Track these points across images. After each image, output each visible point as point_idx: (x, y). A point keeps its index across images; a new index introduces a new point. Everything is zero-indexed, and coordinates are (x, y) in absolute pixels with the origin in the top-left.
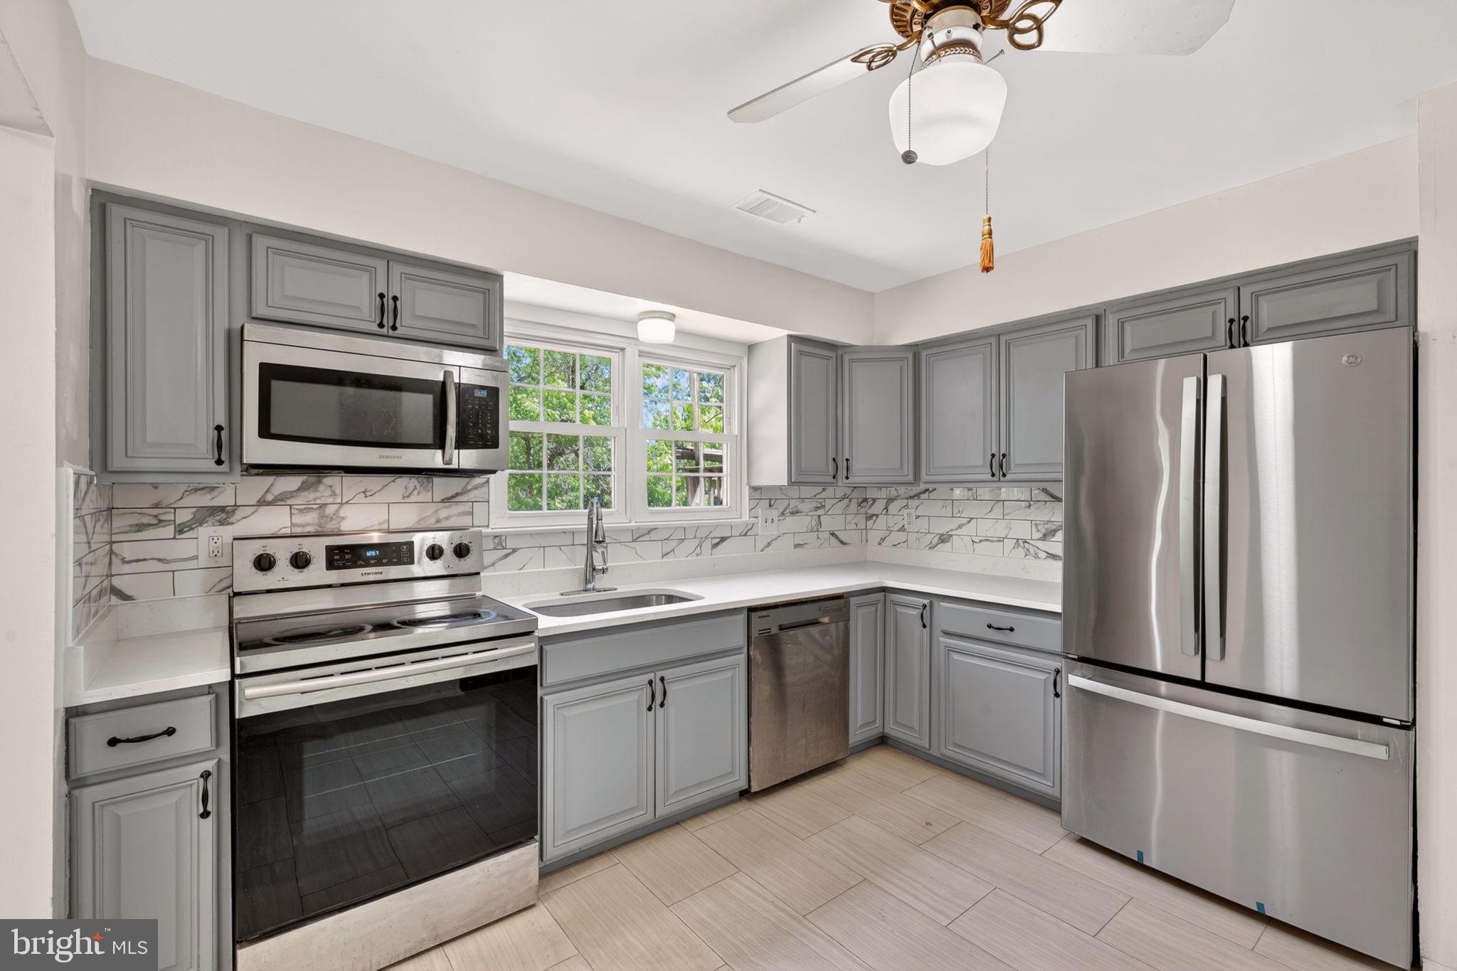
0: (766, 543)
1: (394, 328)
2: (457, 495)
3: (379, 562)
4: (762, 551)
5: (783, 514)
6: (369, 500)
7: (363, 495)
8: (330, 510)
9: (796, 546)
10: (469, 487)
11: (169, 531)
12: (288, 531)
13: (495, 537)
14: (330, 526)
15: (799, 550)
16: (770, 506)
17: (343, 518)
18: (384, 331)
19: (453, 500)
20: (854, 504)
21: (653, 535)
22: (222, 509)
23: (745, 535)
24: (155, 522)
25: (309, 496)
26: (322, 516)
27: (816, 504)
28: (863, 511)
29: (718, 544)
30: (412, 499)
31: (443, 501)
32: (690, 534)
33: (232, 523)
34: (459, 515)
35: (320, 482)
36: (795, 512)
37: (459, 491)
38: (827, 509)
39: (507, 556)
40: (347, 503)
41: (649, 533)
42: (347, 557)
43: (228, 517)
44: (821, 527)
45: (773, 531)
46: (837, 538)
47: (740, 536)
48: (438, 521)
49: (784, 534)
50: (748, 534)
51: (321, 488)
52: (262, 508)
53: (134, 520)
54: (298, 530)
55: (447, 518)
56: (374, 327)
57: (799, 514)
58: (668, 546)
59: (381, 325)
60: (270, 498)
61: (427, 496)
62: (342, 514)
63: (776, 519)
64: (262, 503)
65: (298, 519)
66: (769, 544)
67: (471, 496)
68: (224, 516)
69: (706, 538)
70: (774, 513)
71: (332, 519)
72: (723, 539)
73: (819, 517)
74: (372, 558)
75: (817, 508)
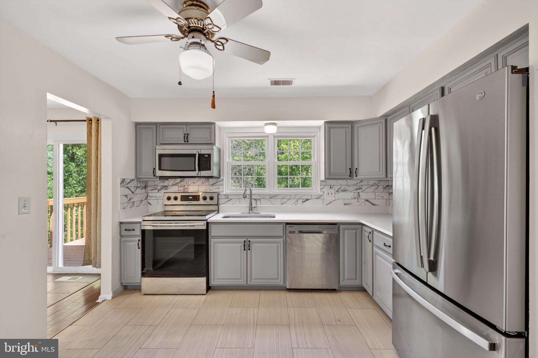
0: (328, 202)
1: (188, 141)
2: (215, 183)
3: (191, 200)
4: (326, 205)
5: (337, 191)
6: (194, 184)
7: (193, 183)
8: (186, 187)
9: (345, 204)
10: (218, 181)
11: (157, 191)
12: (177, 192)
13: (225, 195)
14: (186, 191)
15: (346, 206)
16: (331, 188)
17: (189, 189)
18: (186, 142)
19: (214, 185)
20: (381, 188)
21: (277, 197)
22: (166, 186)
23: (318, 198)
24: (154, 189)
25: (182, 183)
26: (184, 188)
27: (356, 187)
28: (387, 191)
29: (305, 201)
30: (204, 184)
31: (211, 185)
32: (292, 197)
33: (167, 189)
34: (216, 189)
35: (184, 180)
36: (345, 191)
37: (216, 182)
38: (363, 189)
39: (229, 201)
40: (189, 185)
41: (276, 196)
42: (185, 198)
43: (167, 188)
44: (360, 197)
45: (331, 198)
46: (370, 202)
47: (316, 199)
48: (210, 190)
49: (338, 199)
50: (319, 198)
51: (184, 181)
52: (173, 186)
53: (152, 188)
54: (180, 191)
55: (212, 189)
56: (183, 142)
57: (346, 191)
58: (283, 201)
59: (185, 141)
60: (174, 184)
61: (207, 184)
62: (189, 188)
63: (333, 193)
64: (173, 185)
65: (180, 189)
66: (330, 203)
67: (219, 184)
68: (166, 188)
69: (300, 199)
70: (333, 191)
71: (186, 189)
72: (307, 200)
73: (359, 193)
74: (191, 199)
75: (357, 189)
